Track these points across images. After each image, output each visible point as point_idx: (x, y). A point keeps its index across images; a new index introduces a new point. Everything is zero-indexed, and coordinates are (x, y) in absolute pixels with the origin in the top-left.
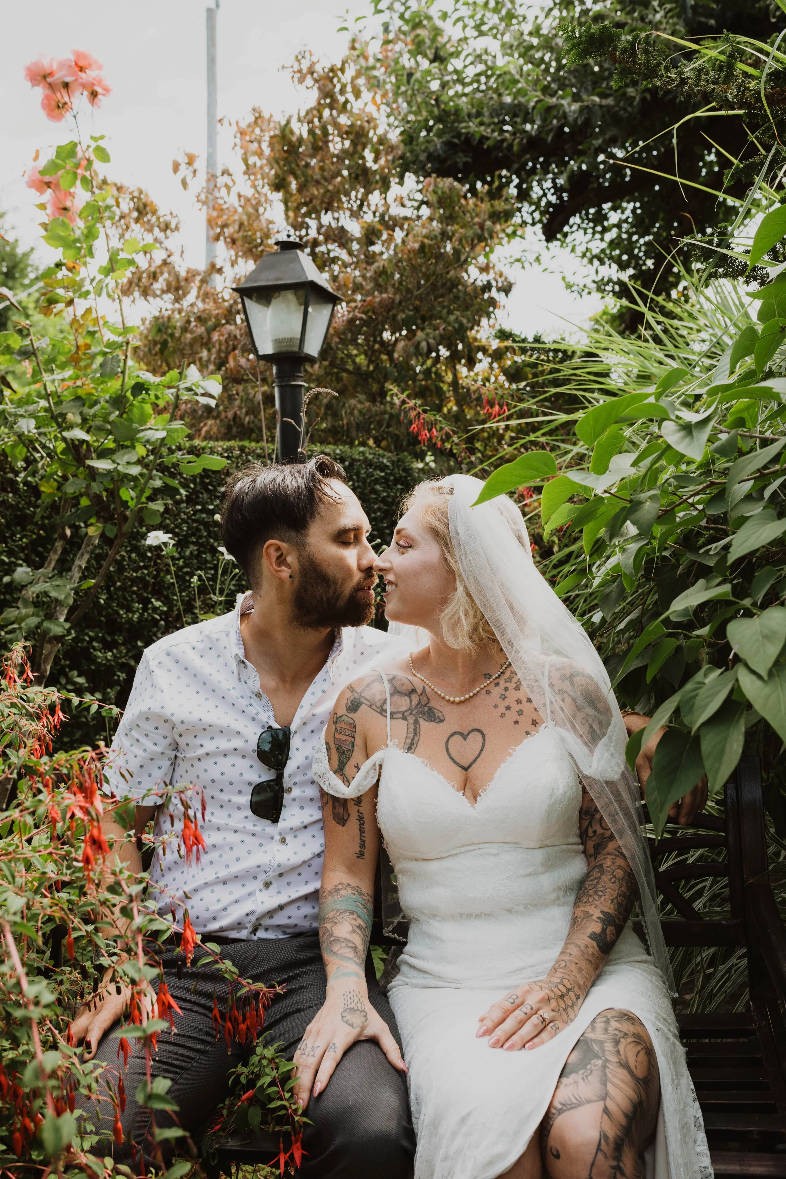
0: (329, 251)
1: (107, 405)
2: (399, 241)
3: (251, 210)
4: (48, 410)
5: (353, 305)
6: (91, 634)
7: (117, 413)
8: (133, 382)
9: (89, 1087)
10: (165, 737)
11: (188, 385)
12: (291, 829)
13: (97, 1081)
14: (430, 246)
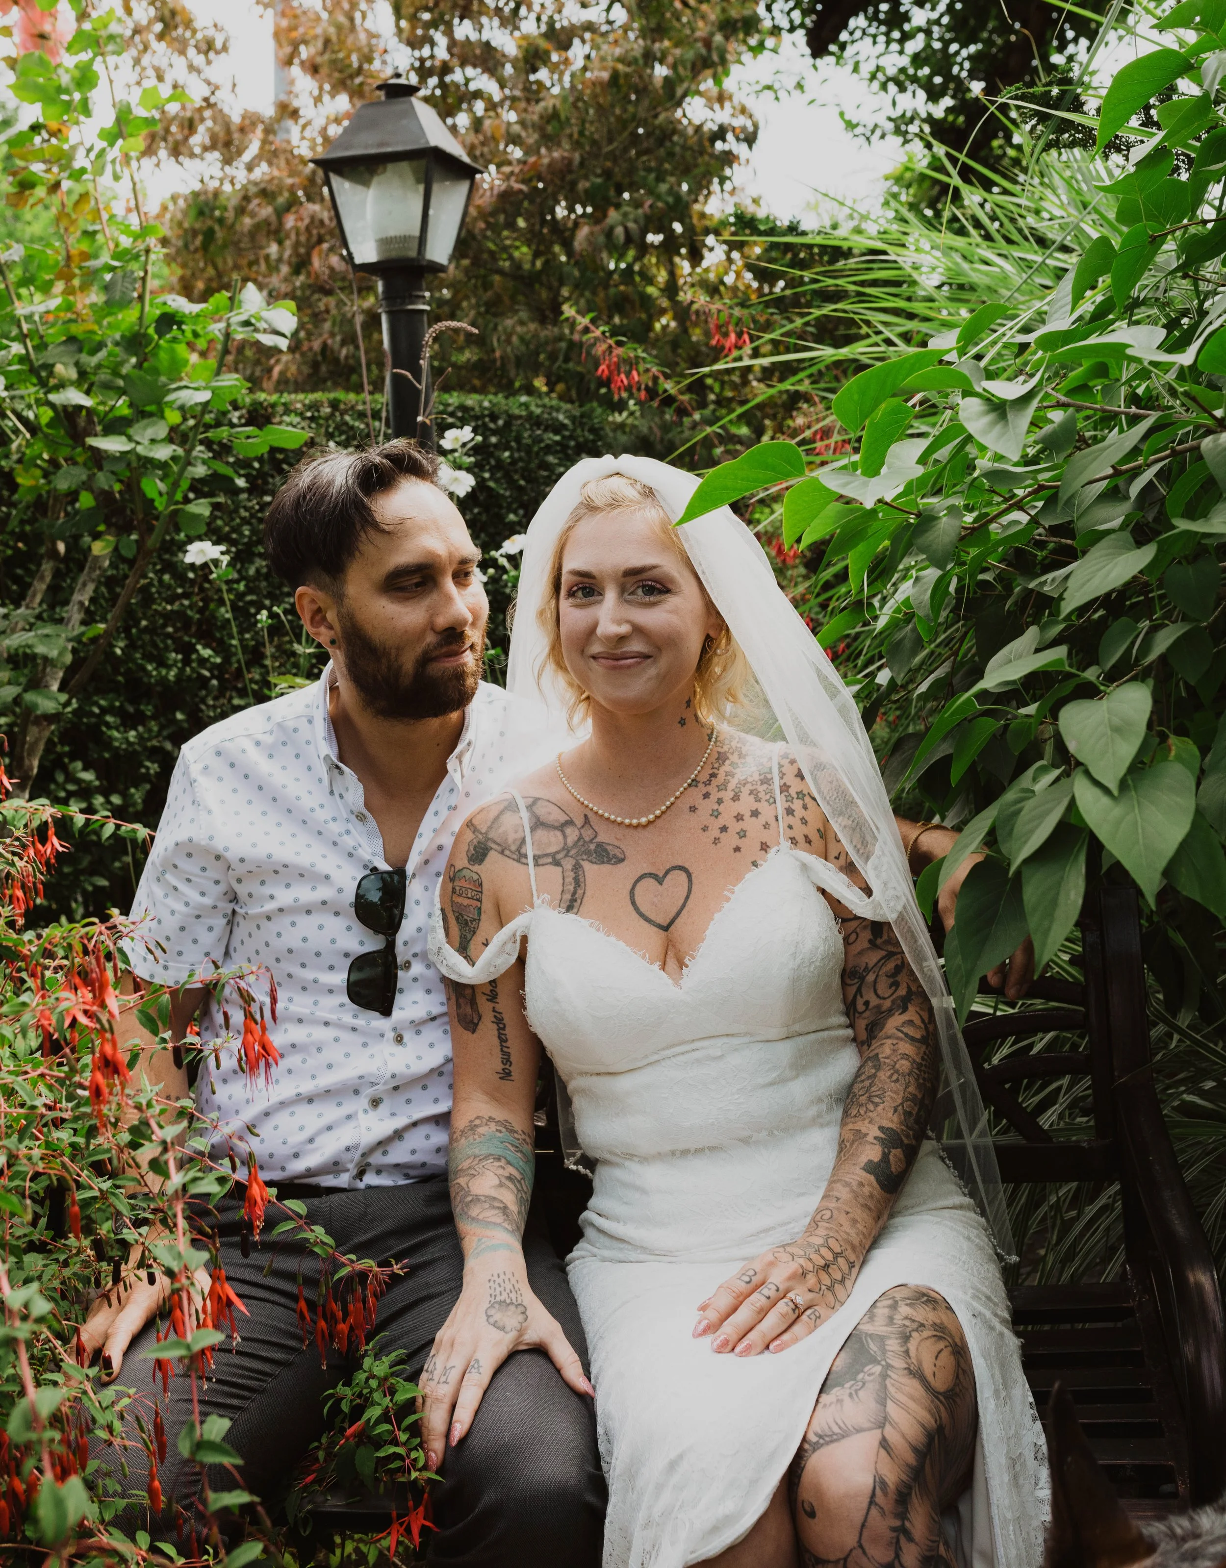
0: (467, 81)
1: (117, 350)
2: (579, 63)
3: (342, 19)
4: (24, 359)
5: (507, 169)
6: (103, 702)
7: (134, 360)
8: (158, 312)
9: (110, 1428)
10: (217, 882)
11: (243, 318)
12: (412, 1022)
13: (122, 1417)
14: (627, 75)
